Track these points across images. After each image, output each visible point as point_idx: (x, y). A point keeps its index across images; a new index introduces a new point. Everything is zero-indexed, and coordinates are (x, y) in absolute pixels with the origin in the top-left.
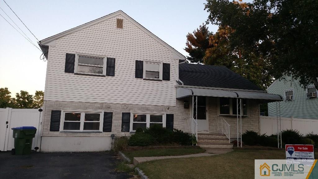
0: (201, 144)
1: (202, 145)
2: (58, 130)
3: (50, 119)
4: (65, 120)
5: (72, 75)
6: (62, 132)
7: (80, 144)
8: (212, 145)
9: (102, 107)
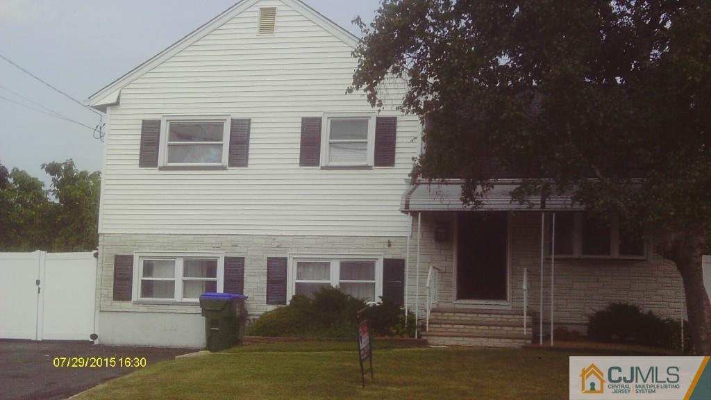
0: (436, 336)
1: (437, 338)
2: (129, 299)
3: (111, 273)
4: (144, 276)
5: (153, 171)
6: (136, 303)
7: (175, 330)
8: (466, 339)
9: (220, 245)
